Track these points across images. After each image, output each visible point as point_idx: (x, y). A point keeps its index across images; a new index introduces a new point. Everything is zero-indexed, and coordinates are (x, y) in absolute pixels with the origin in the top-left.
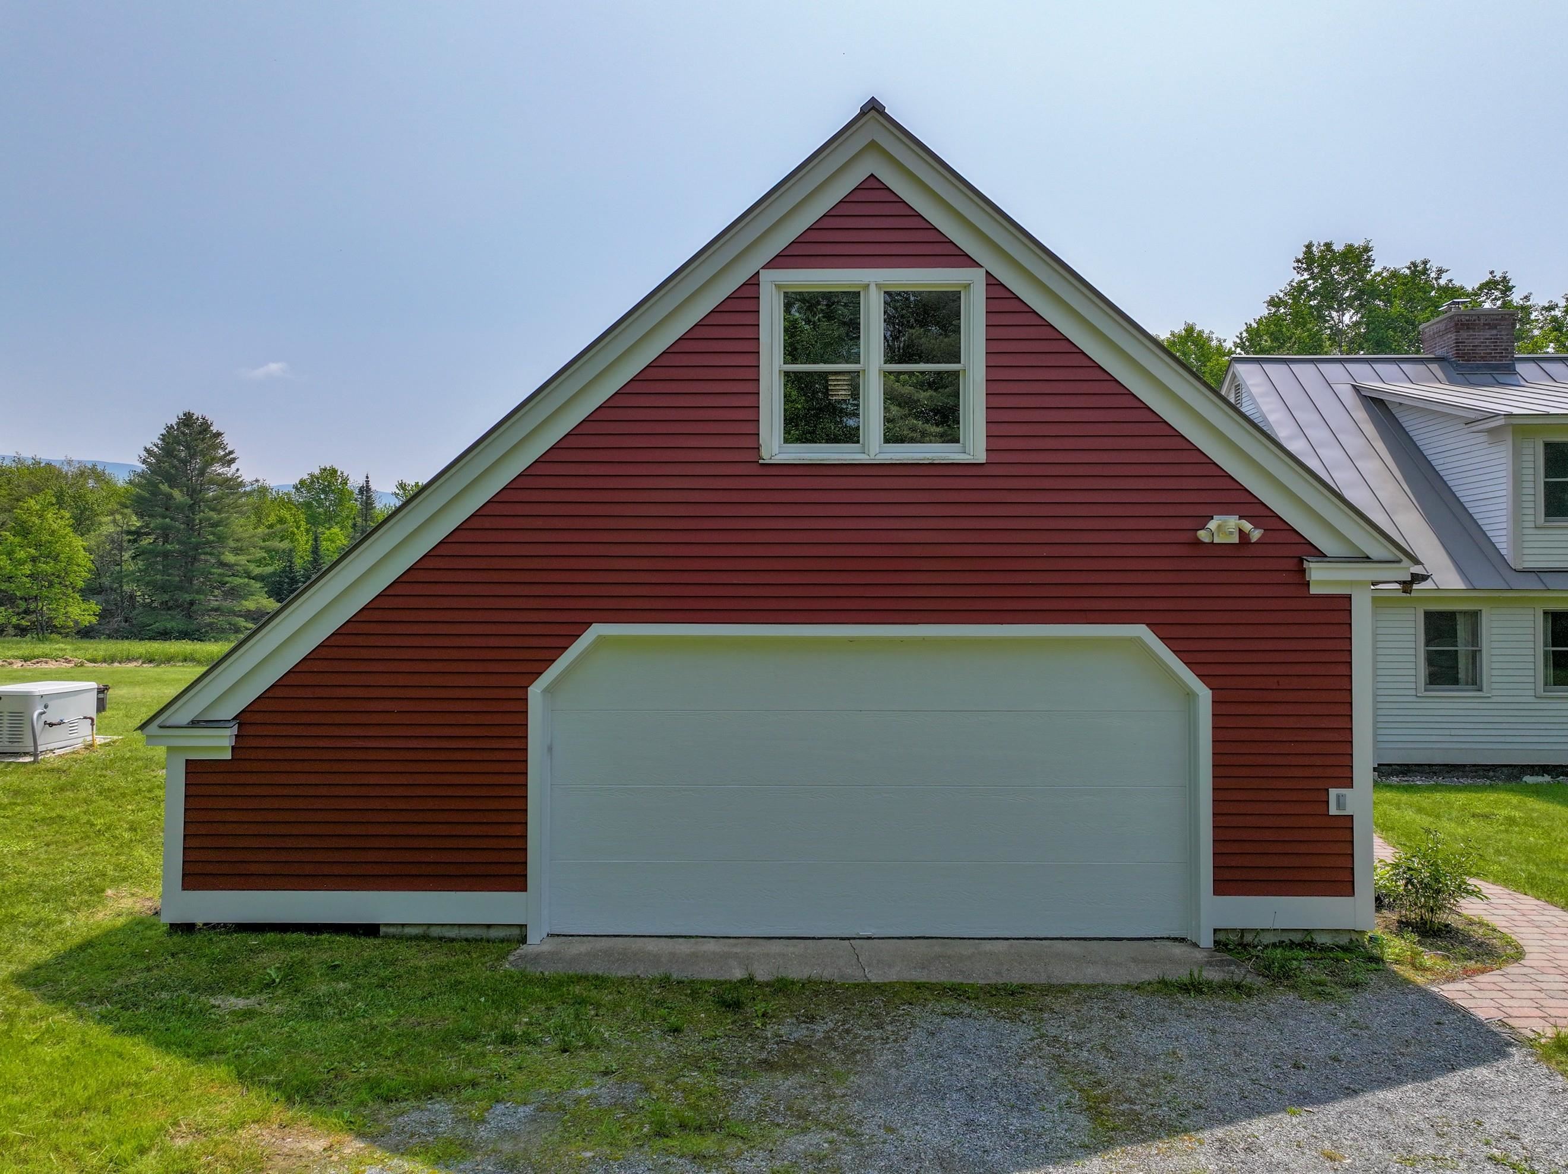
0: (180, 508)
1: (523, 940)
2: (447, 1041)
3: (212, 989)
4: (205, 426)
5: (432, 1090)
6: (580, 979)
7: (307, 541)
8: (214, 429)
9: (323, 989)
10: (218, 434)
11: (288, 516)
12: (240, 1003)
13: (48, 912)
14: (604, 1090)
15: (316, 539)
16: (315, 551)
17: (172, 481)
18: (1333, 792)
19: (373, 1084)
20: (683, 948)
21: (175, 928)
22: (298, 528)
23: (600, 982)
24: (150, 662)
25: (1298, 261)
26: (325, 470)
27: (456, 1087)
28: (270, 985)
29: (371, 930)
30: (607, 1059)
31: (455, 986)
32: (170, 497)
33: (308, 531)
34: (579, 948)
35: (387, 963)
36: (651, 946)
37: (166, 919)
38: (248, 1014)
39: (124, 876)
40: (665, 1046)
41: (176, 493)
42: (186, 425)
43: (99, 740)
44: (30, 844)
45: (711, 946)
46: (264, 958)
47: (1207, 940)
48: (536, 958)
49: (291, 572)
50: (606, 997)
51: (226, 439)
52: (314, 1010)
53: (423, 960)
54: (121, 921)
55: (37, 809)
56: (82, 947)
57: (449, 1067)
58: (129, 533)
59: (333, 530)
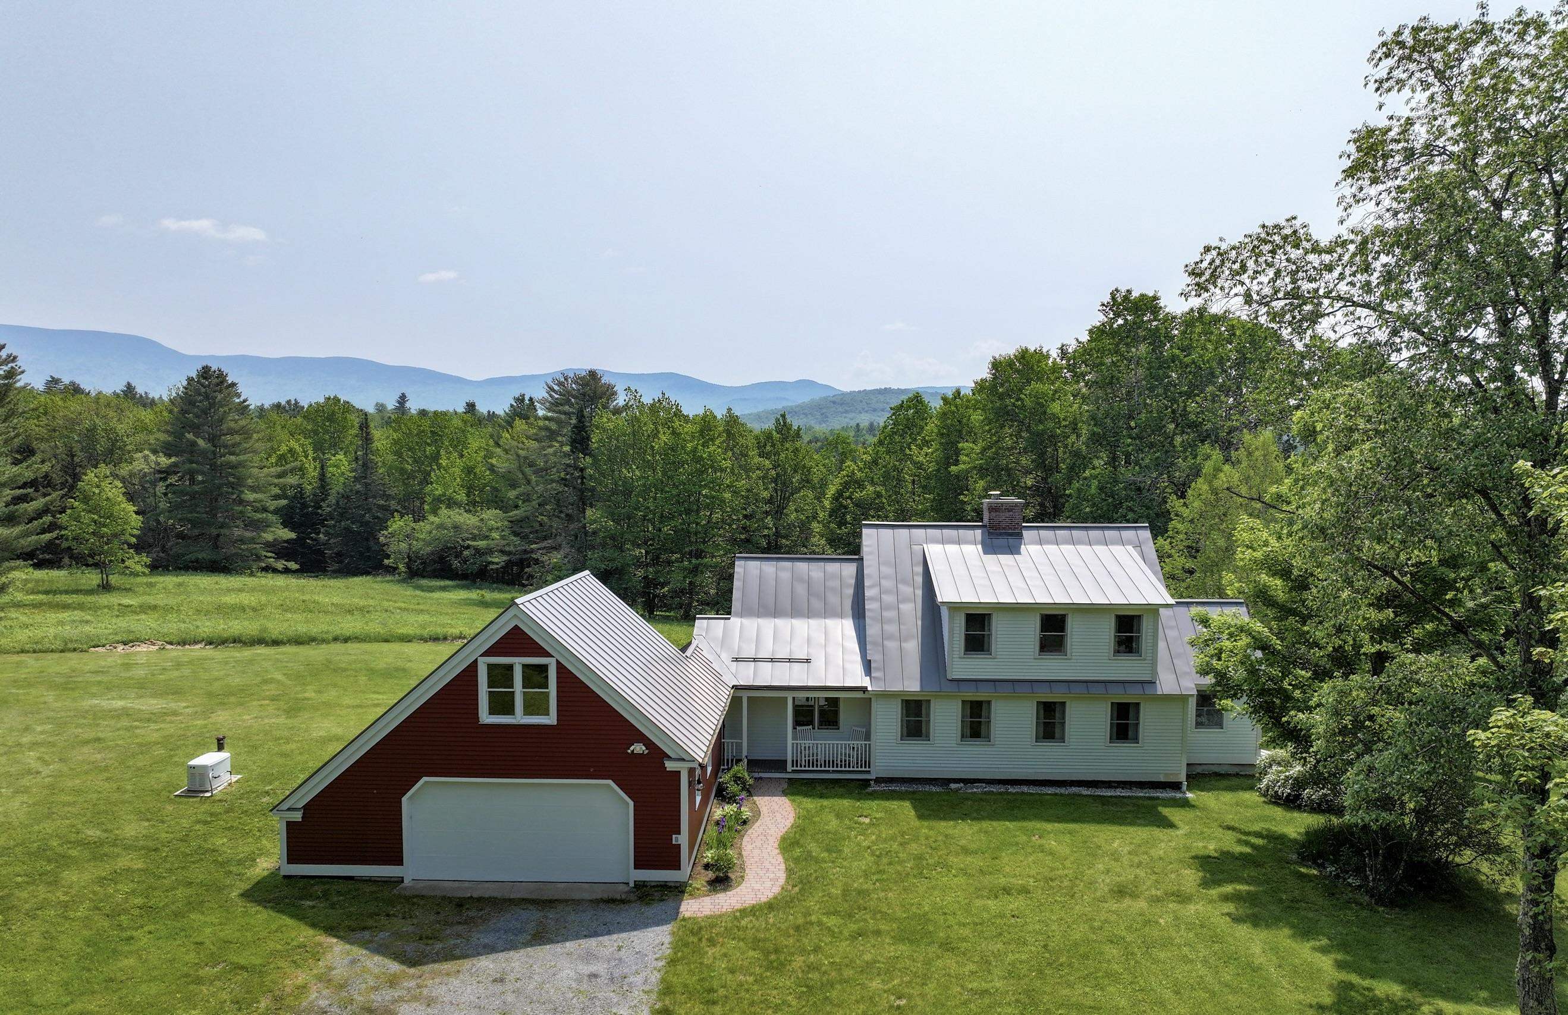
0: (203, 453)
1: (402, 881)
2: (371, 916)
3: (301, 899)
4: (221, 376)
5: (364, 929)
6: (417, 896)
7: (315, 468)
8: (230, 380)
9: (335, 899)
10: (233, 385)
11: (297, 447)
12: (311, 903)
13: (241, 870)
14: (411, 929)
15: (322, 468)
16: (322, 477)
17: (196, 428)
18: (674, 836)
19: (349, 927)
20: (457, 884)
21: (285, 877)
22: (306, 457)
23: (423, 897)
24: (210, 644)
25: (1103, 305)
26: (329, 398)
27: (371, 928)
28: (318, 898)
29: (351, 878)
30: (415, 921)
31: (376, 899)
32: (194, 444)
33: (314, 459)
34: (421, 884)
35: (356, 890)
36: (446, 884)
37: (282, 873)
38: (314, 907)
39: (262, 852)
40: (433, 918)
41: (201, 442)
42: (205, 378)
43: (234, 780)
44: (225, 840)
45: (466, 884)
46: (316, 888)
47: (632, 885)
48: (405, 889)
49: (302, 498)
50: (422, 903)
51: (240, 389)
52: (333, 906)
53: (368, 889)
54: (266, 873)
55: (222, 823)
56: (258, 883)
57: (370, 922)
58: (160, 472)
59: (338, 457)
